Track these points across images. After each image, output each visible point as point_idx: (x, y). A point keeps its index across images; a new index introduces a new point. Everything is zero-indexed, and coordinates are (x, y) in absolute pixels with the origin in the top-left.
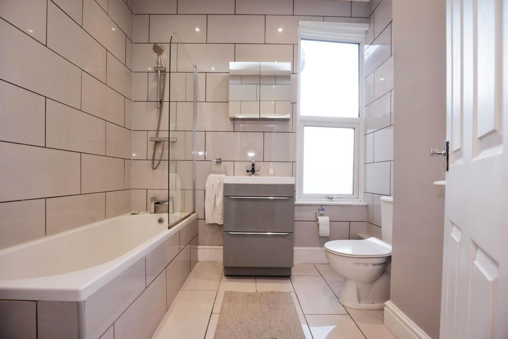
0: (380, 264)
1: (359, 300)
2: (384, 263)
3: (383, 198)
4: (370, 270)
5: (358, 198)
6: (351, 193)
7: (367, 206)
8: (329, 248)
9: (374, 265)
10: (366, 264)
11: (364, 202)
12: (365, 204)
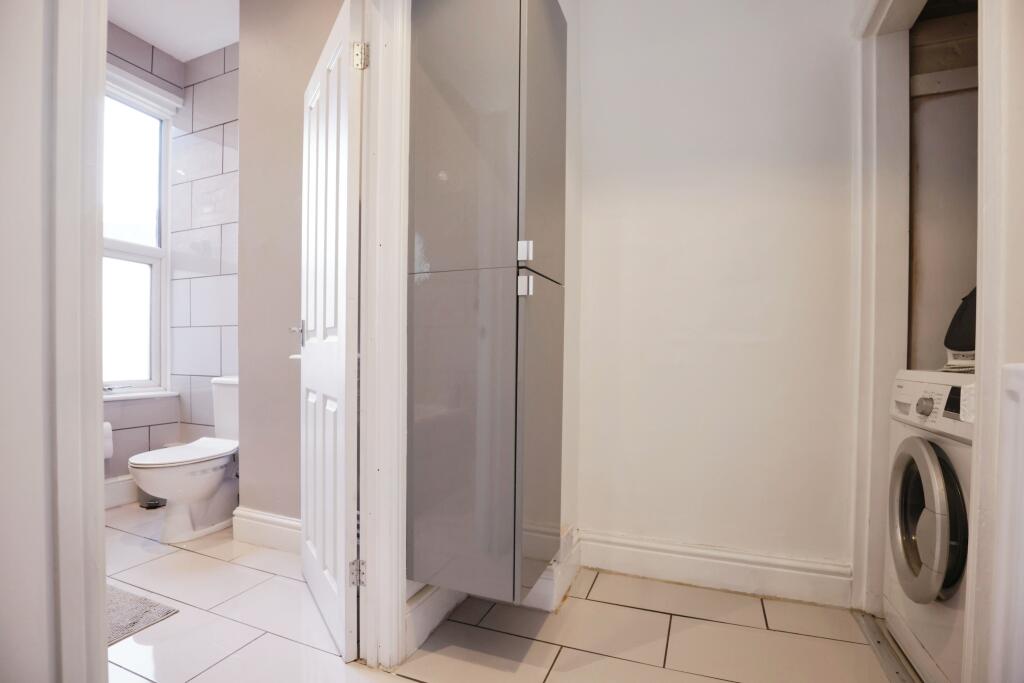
0: (222, 467)
1: (194, 527)
2: (226, 466)
3: (214, 380)
4: (210, 478)
5: (160, 386)
6: (146, 377)
7: (179, 396)
8: (136, 462)
9: (215, 469)
10: (204, 472)
11: (172, 390)
12: (177, 394)
